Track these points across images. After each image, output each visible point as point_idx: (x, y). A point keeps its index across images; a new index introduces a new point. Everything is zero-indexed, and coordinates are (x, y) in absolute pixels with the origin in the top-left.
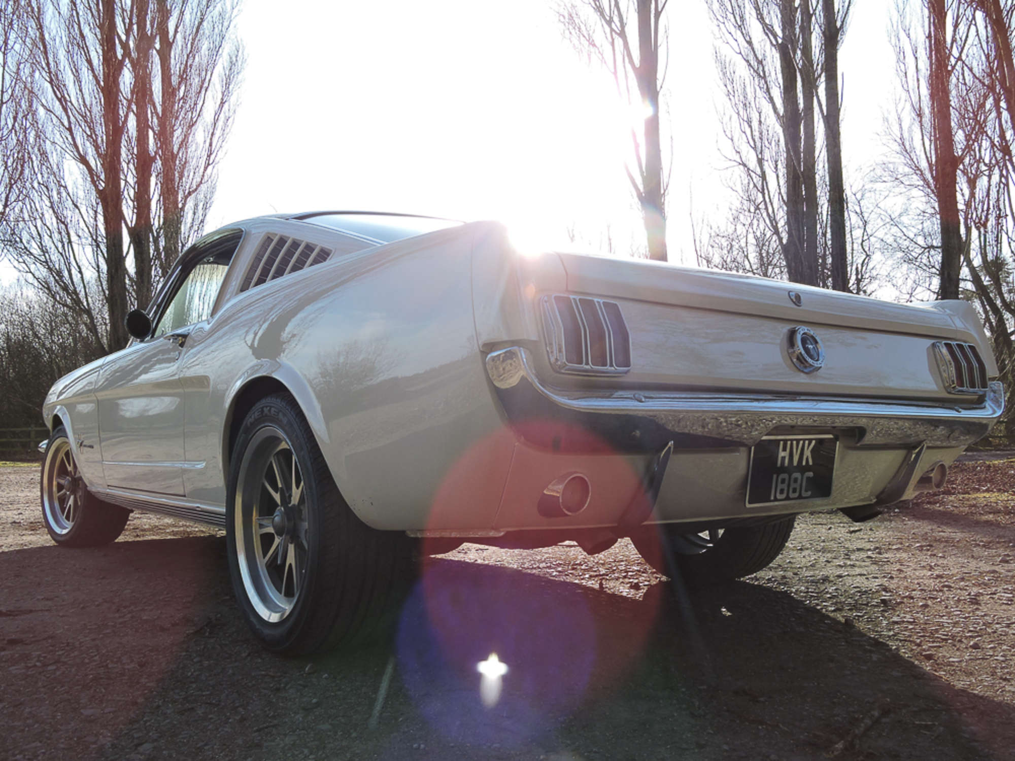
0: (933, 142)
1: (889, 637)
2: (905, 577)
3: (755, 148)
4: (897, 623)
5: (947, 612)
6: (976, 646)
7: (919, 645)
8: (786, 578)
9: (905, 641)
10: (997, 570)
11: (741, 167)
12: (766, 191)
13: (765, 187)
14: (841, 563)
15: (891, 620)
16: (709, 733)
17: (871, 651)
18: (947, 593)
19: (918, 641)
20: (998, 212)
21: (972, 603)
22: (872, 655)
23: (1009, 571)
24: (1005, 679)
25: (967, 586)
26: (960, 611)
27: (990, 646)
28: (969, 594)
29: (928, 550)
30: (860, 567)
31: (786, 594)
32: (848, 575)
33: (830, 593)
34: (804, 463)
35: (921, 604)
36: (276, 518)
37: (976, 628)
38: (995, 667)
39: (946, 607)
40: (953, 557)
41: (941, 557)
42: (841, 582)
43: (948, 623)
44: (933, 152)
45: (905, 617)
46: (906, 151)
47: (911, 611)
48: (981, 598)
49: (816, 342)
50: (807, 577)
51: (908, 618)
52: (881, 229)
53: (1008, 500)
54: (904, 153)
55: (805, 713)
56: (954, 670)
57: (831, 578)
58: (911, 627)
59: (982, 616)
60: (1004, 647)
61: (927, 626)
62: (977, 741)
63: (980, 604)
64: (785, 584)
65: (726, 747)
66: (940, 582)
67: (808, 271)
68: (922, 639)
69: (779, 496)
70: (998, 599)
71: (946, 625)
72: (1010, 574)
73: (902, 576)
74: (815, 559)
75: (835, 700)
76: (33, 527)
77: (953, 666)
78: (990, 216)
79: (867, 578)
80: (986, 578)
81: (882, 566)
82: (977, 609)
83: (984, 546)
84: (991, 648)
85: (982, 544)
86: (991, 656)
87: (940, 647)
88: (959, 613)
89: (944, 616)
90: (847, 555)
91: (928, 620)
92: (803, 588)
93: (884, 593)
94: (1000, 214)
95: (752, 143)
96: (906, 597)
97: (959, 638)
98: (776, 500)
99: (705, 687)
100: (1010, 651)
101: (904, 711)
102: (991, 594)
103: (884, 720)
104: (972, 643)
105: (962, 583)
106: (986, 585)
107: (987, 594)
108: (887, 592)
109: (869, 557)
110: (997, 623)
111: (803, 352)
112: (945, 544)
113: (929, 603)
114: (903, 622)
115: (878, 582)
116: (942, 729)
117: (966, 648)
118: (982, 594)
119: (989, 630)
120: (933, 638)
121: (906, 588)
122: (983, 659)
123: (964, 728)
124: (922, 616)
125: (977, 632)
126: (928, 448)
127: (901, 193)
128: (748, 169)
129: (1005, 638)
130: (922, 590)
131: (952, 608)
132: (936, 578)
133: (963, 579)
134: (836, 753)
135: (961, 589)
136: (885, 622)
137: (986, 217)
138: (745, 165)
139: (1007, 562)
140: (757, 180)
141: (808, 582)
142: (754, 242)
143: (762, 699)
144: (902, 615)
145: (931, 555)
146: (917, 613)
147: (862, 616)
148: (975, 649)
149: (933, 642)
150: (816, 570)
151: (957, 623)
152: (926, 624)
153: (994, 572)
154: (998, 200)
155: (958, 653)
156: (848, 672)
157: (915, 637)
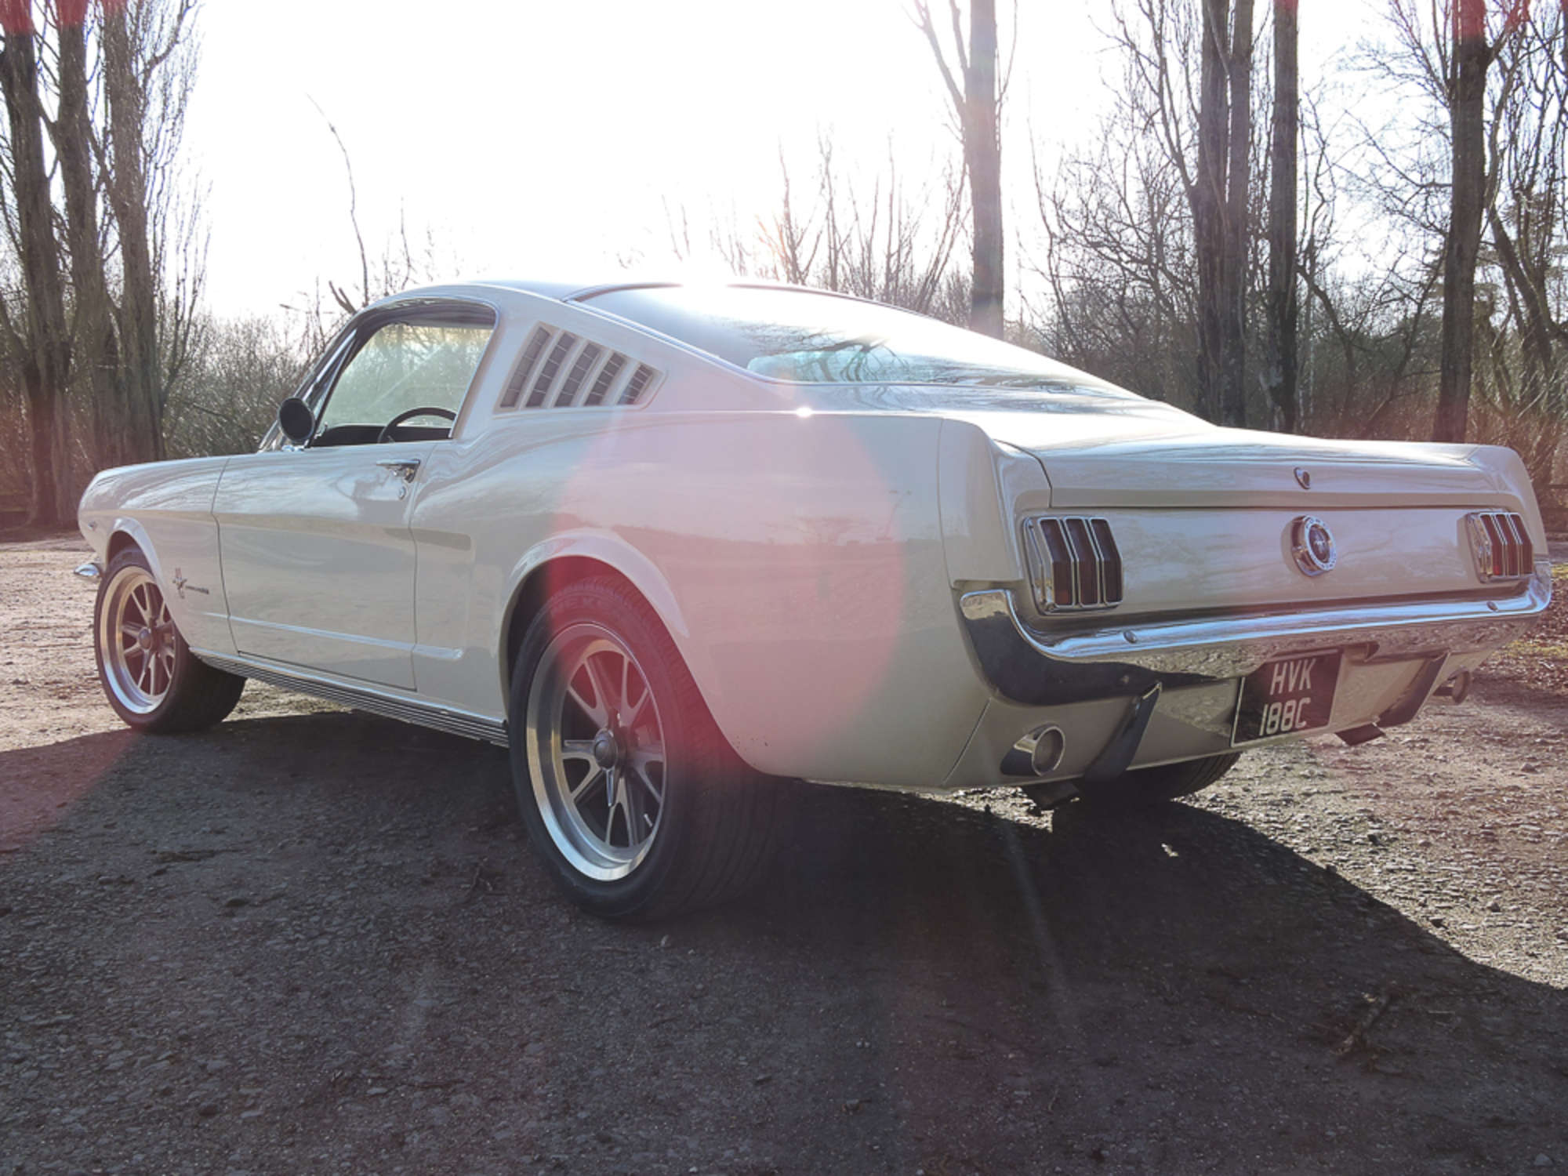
0: (1450, 17)
1: (1385, 893)
2: (1396, 797)
3: (1150, 15)
4: (1392, 871)
5: (1455, 855)
6: (1495, 908)
7: (1424, 905)
8: (1234, 797)
9: (1406, 898)
10: (1519, 784)
11: (1127, 49)
12: (1166, 91)
13: (1165, 85)
14: (1306, 772)
15: (1385, 867)
16: (1192, 1025)
17: (1365, 914)
18: (1453, 823)
19: (1422, 899)
20: (1551, 171)
21: (1487, 840)
22: (1367, 919)
23: (1535, 787)
24: (1533, 955)
25: (1479, 812)
26: (1473, 853)
27: (1512, 908)
28: (1483, 827)
29: (1422, 748)
30: (1332, 777)
31: (1240, 825)
32: (1318, 792)
33: (1300, 824)
34: (1301, 688)
35: (1421, 841)
36: (601, 745)
37: (1493, 880)
38: (1520, 938)
39: (1454, 847)
40: (1457, 760)
41: (1441, 761)
42: (1310, 803)
43: (1458, 872)
44: (1449, 35)
45: (1402, 863)
46: (1401, 14)
47: (1408, 853)
48: (1499, 831)
49: (1327, 537)
50: (1263, 795)
51: (1406, 864)
52: (1350, 154)
53: (1534, 655)
54: (1398, 18)
55: (1298, 999)
56: (1469, 942)
57: (1297, 798)
58: (1411, 878)
59: (1502, 862)
60: (1530, 909)
61: (1431, 876)
62: (1500, 1035)
63: (1498, 844)
64: (1236, 807)
65: (1216, 1043)
66: (1443, 805)
67: (1230, 235)
68: (1427, 895)
69: (1269, 731)
70: (1522, 834)
71: (1456, 875)
72: (1536, 791)
73: (1390, 793)
74: (1269, 764)
75: (1331, 982)
76: (60, 691)
77: (1467, 935)
78: (1537, 177)
79: (1344, 798)
80: (1505, 799)
81: (1362, 775)
82: (1495, 850)
83: (1500, 741)
84: (1514, 910)
85: (1497, 738)
86: (1514, 921)
87: (1450, 908)
88: (1471, 856)
89: (1452, 861)
90: (1312, 756)
91: (1431, 867)
92: (1262, 815)
93: (1370, 824)
94: (1554, 174)
95: (1146, 8)
96: (1400, 830)
97: (1473, 896)
98: (1266, 735)
99: (1171, 965)
100: (1537, 914)
101: (1414, 996)
102: (1513, 825)
103: (1392, 1008)
104: (1490, 904)
105: (1472, 807)
106: (1505, 811)
107: (1507, 826)
108: (1374, 822)
109: (1342, 761)
110: (1521, 873)
111: (1311, 553)
112: (1446, 737)
113: (1431, 839)
114: (1400, 869)
115: (1360, 804)
116: (1459, 1019)
117: (1483, 910)
118: (1501, 827)
119: (1511, 884)
120: (1440, 895)
121: (1399, 815)
122: (1504, 926)
123: (1486, 1019)
124: (1423, 861)
125: (1496, 887)
126: (1453, 654)
127: (1386, 90)
128: (1138, 54)
129: (1531, 895)
130: (1420, 819)
131: (1461, 847)
132: (1437, 799)
133: (1473, 801)
134: (1346, 1050)
135: (1471, 817)
136: (1377, 870)
137: (1532, 176)
138: (1133, 46)
139: (1531, 770)
140: (1153, 73)
141: (1265, 804)
142: (1137, 174)
143: (1244, 981)
144: (1397, 859)
145: (1427, 757)
146: (1417, 856)
147: (1345, 861)
148: (1494, 911)
149: (1442, 900)
150: (1273, 782)
151: (1469, 872)
152: (1430, 873)
153: (1516, 788)
154: (1553, 150)
155: (1473, 917)
156: (1341, 944)
157: (1418, 893)
